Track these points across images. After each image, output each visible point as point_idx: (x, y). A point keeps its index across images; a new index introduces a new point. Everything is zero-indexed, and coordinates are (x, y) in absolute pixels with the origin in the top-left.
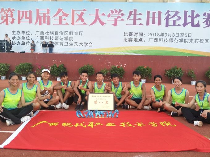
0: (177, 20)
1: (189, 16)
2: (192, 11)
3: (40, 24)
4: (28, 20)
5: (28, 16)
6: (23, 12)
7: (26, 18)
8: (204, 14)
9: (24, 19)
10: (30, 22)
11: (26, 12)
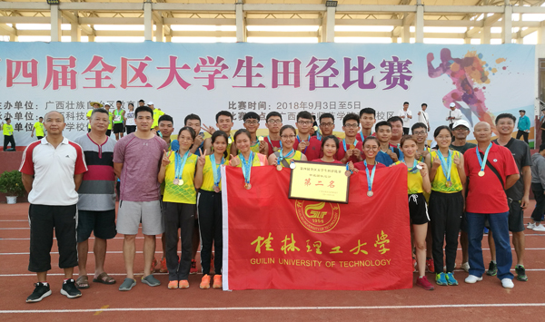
0: (332, 76)
1: (354, 69)
2: (359, 58)
3: (56, 87)
4: (30, 80)
5: (30, 70)
6: (18, 63)
7: (25, 75)
8: (383, 65)
9: (20, 78)
10: (34, 83)
11: (25, 63)
